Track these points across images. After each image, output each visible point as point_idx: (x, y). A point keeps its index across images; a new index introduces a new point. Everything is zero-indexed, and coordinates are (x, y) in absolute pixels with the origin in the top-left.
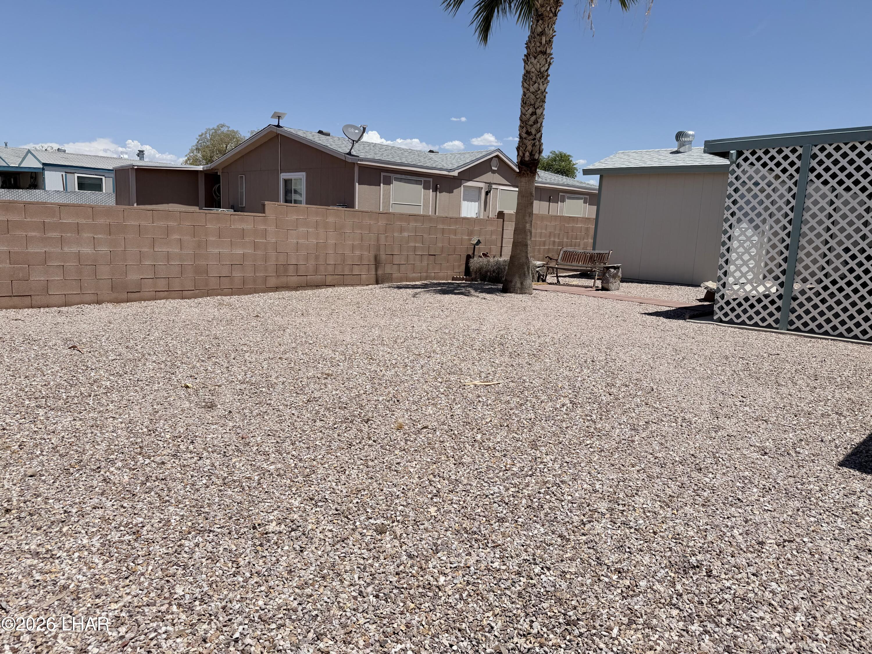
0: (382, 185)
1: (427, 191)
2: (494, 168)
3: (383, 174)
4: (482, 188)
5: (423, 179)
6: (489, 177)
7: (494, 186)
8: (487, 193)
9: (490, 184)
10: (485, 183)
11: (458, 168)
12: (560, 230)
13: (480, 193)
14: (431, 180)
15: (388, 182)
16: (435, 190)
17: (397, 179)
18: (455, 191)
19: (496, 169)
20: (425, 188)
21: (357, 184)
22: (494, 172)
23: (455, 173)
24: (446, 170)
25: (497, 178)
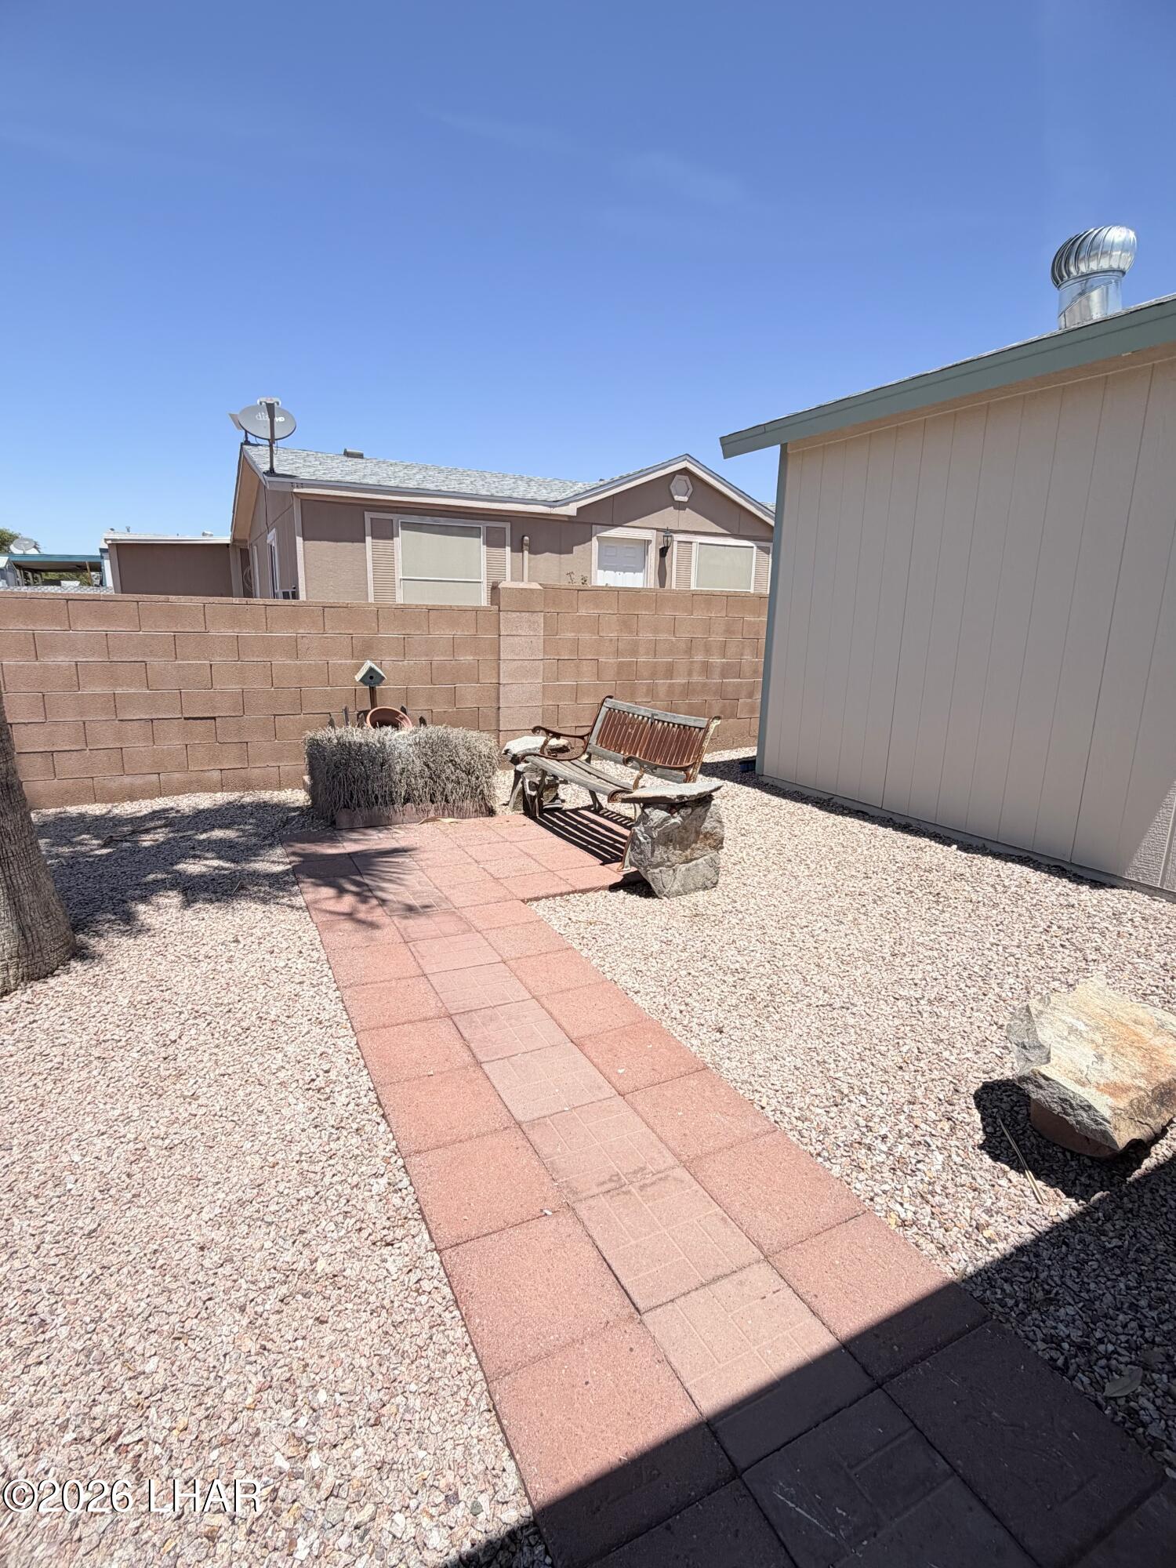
0: (368, 539)
1: (500, 550)
2: (677, 498)
3: (368, 516)
4: (649, 542)
5: (483, 525)
6: (667, 517)
7: (678, 537)
8: (663, 552)
9: (668, 533)
10: (658, 530)
11: (576, 497)
12: (729, 631)
13: (646, 552)
14: (507, 526)
15: (385, 533)
16: (518, 548)
17: (407, 526)
18: (575, 548)
19: (685, 499)
20: (489, 543)
21: (299, 540)
22: (680, 506)
23: (571, 510)
24: (544, 503)
25: (690, 519)
